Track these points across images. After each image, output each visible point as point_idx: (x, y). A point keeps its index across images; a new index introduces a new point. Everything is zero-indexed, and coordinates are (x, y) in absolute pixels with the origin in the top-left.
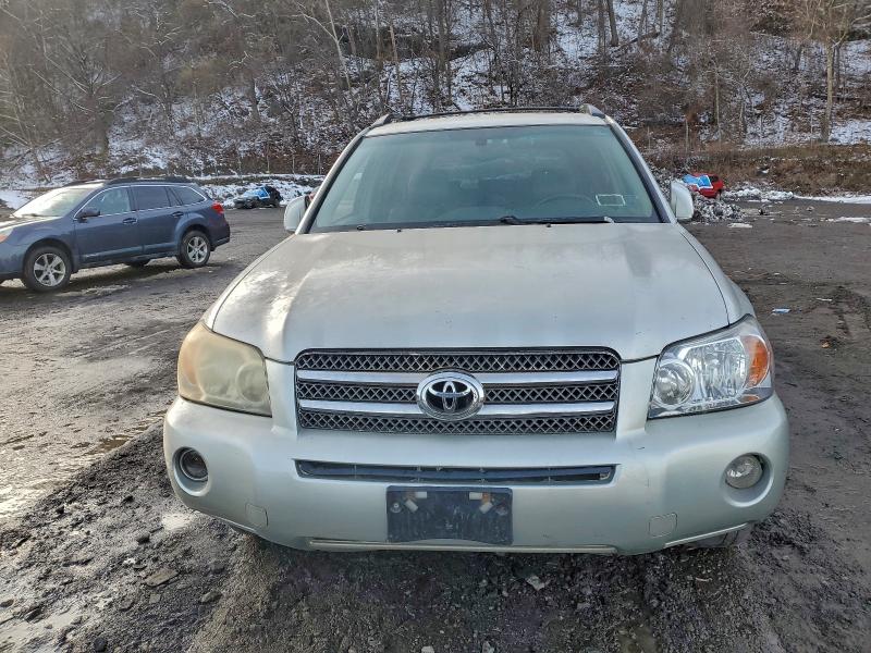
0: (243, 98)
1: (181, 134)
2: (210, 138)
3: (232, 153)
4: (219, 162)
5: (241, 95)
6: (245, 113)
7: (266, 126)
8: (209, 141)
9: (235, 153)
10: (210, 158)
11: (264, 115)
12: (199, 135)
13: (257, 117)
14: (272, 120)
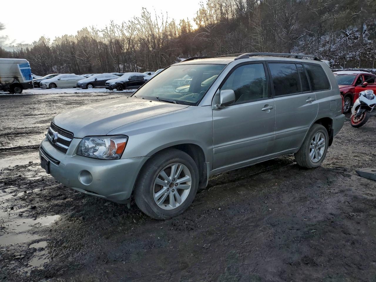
0: (357, 31)
1: (321, 49)
2: (334, 51)
3: (343, 58)
4: (336, 62)
5: (357, 29)
6: (356, 38)
7: (365, 44)
8: (333, 53)
9: (344, 58)
10: (332, 61)
11: (366, 39)
12: (330, 50)
13: (362, 40)
14: (369, 41)
